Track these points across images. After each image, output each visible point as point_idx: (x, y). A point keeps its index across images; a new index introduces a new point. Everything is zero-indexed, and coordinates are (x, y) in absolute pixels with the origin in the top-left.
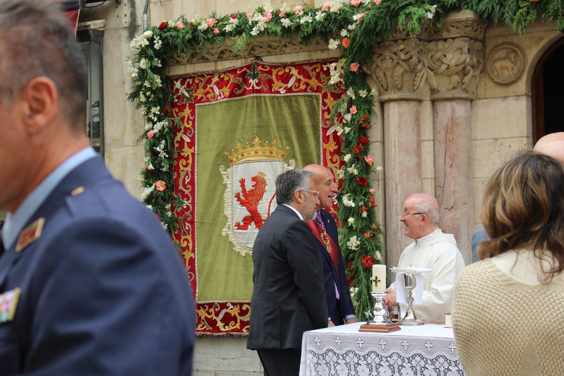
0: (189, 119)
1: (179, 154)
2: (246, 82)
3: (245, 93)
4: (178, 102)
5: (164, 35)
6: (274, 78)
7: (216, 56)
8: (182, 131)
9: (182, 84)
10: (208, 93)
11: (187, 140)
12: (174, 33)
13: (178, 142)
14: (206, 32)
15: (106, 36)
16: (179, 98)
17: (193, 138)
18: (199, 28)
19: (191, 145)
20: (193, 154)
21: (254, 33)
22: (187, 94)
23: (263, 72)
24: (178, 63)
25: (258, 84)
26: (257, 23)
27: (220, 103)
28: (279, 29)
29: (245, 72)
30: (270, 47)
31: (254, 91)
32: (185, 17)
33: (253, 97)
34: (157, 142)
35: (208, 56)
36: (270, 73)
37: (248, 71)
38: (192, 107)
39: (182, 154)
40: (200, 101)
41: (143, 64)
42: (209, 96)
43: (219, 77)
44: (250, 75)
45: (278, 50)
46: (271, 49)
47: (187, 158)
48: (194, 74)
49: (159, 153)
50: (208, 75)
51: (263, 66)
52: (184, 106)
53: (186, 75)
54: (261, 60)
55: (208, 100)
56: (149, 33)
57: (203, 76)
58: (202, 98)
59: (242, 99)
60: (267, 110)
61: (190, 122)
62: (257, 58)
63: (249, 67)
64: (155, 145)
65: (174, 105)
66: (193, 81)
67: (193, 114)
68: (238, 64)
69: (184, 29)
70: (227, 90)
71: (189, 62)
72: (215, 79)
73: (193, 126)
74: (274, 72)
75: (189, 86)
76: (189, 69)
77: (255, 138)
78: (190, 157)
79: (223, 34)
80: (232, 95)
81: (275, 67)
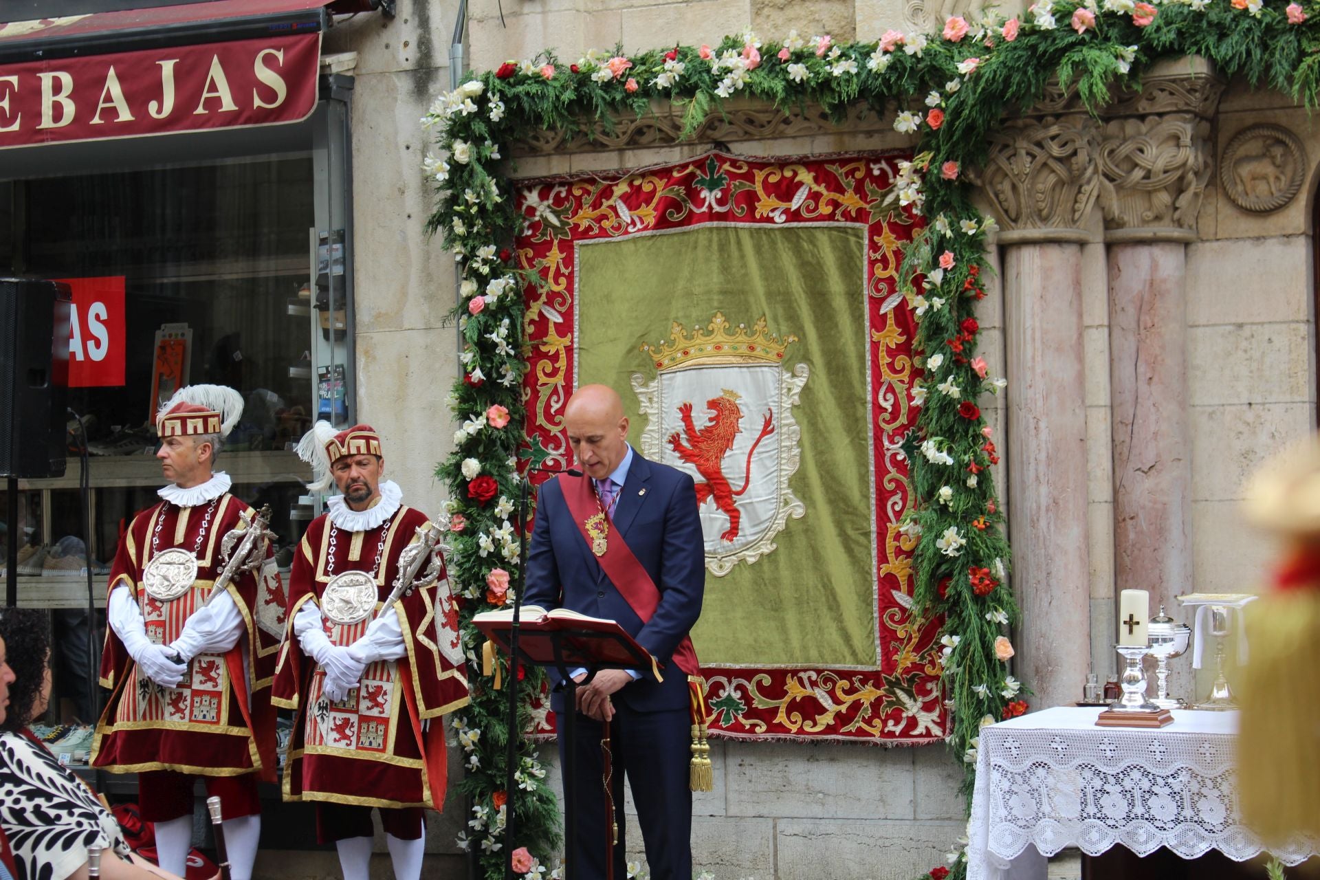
0: (558, 274)
1: (536, 349)
2: (693, 195)
3: (690, 219)
4: (533, 235)
5: (510, 92)
6: (758, 188)
7: (625, 139)
8: (544, 298)
9: (543, 196)
10: (605, 217)
11: (555, 317)
12: (534, 89)
13: (532, 322)
14: (608, 86)
15: (358, 87)
16: (534, 226)
17: (568, 316)
18: (594, 77)
19: (565, 329)
20: (569, 350)
21: (722, 91)
22: (554, 220)
23: (733, 176)
24: (534, 152)
25: (721, 202)
26: (728, 71)
27: (635, 240)
28: (778, 86)
29: (692, 175)
30: (751, 121)
31: (712, 216)
32: (554, 54)
33: (711, 229)
34: (491, 322)
35: (604, 139)
36: (749, 177)
37: (698, 172)
38: (566, 247)
39: (544, 349)
40: (586, 234)
41: (462, 151)
42: (605, 224)
43: (631, 184)
44: (702, 182)
45: (767, 131)
46: (752, 127)
47: (555, 358)
48: (571, 176)
49: (495, 345)
50: (605, 179)
51: (734, 163)
52: (548, 246)
53: (554, 177)
54: (728, 150)
55: (603, 233)
56: (475, 87)
57: (592, 181)
58: (590, 228)
59: (684, 233)
60: (742, 257)
61: (563, 280)
62: (720, 145)
63: (700, 164)
64: (487, 329)
65: (523, 242)
66: (569, 192)
67: (569, 261)
68: (674, 156)
69: (555, 79)
70: (649, 213)
71: (561, 149)
72: (622, 188)
73: (570, 288)
74: (759, 176)
75: (558, 201)
76: (558, 166)
77: (715, 316)
78: (563, 355)
79: (647, 91)
80: (662, 222)
81: (762, 165)
